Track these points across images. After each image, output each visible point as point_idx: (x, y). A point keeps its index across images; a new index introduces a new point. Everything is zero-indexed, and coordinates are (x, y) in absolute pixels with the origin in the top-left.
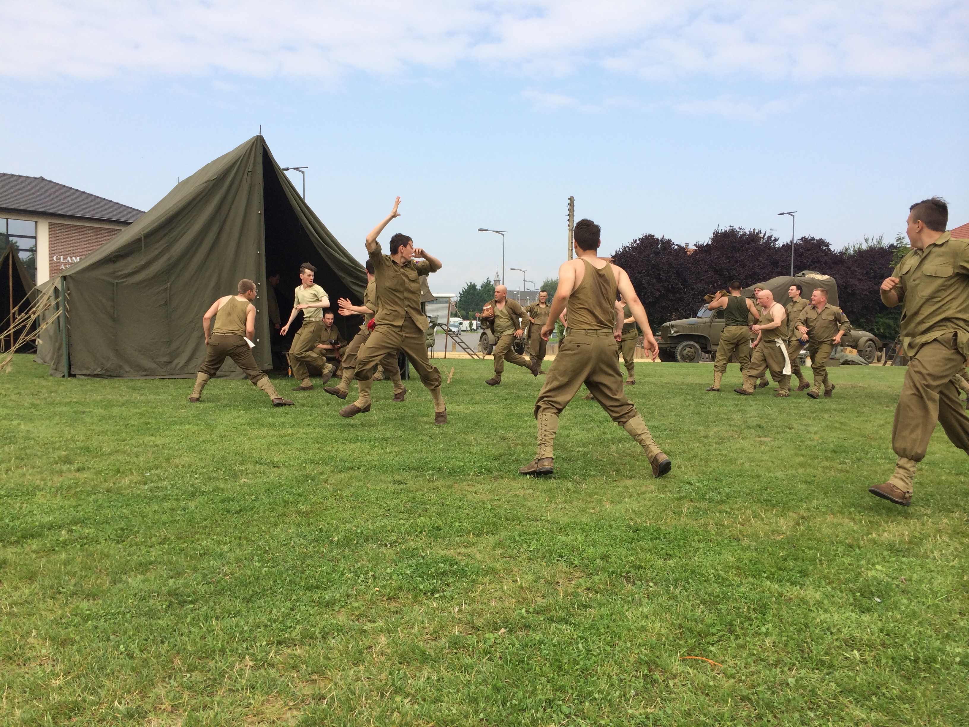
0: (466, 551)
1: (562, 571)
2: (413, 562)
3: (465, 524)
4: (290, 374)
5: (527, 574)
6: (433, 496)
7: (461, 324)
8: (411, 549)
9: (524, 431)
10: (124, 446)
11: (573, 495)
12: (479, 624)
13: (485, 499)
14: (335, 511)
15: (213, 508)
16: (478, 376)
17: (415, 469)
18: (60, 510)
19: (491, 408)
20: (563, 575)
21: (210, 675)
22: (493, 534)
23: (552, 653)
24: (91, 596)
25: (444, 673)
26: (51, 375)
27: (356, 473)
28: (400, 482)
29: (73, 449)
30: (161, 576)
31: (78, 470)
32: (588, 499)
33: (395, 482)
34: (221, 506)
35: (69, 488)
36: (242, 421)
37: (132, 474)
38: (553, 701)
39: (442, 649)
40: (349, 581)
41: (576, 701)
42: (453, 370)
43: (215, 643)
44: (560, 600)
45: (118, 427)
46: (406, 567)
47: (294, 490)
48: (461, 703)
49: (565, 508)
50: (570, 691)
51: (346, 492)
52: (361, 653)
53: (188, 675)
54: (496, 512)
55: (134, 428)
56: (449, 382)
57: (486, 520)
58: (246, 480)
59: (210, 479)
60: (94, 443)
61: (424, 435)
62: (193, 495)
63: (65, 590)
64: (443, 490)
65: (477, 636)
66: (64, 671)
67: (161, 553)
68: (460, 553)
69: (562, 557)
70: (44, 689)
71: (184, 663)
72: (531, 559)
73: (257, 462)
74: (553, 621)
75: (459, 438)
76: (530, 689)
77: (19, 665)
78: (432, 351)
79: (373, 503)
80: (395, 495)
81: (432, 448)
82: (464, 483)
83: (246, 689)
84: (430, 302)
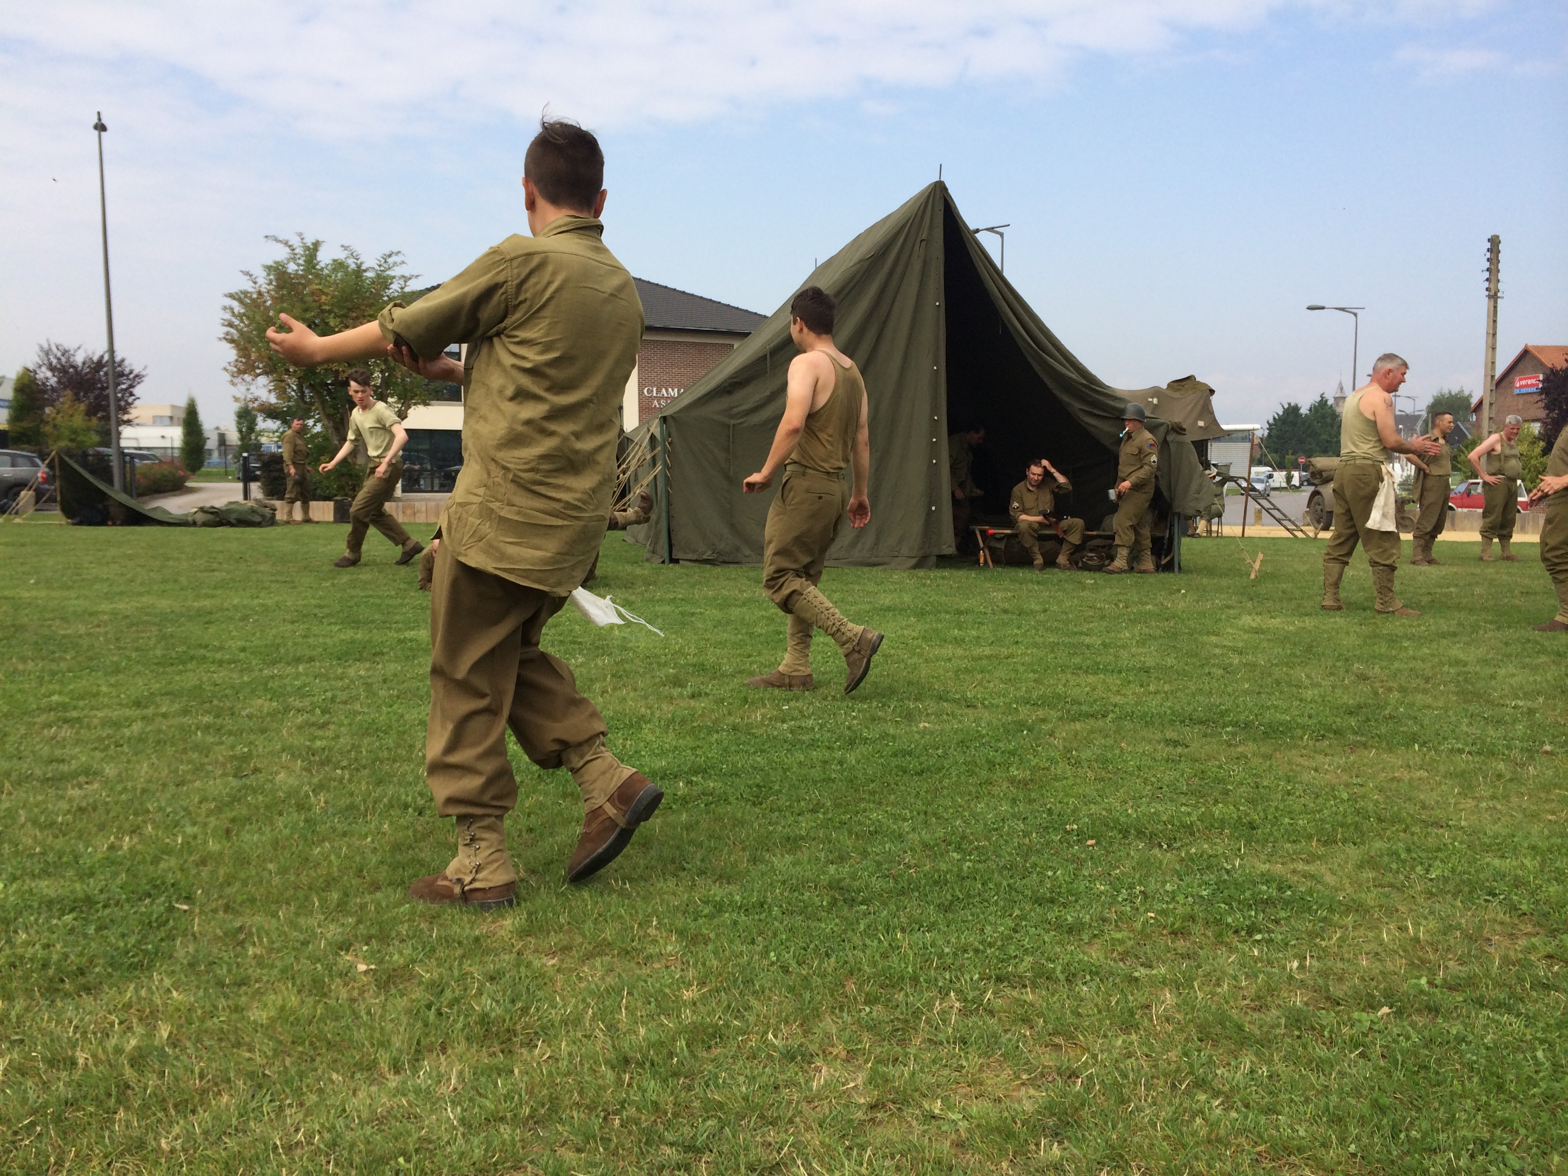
0: (1306, 868)
1: (1495, 920)
2: (1211, 877)
3: (1301, 822)
4: (982, 560)
5: (1426, 918)
6: (1237, 771)
7: (1270, 476)
8: (1205, 856)
9: (1403, 666)
10: (751, 664)
11: (1509, 785)
12: (1340, 994)
13: (1334, 781)
14: (1070, 782)
15: (882, 764)
16: (1306, 567)
17: (1201, 722)
18: (674, 752)
19: (1335, 622)
20: (1498, 928)
21: (897, 1014)
22: (1355, 844)
23: (1483, 1061)
24: (724, 878)
25: (1280, 1067)
26: (647, 560)
27: (1100, 723)
28: (1176, 743)
29: (682, 666)
30: (818, 859)
31: (693, 696)
32: (1543, 795)
33: (1168, 742)
34: (894, 762)
35: (683, 722)
36: (914, 634)
37: (764, 706)
38: (1488, 1143)
39: (1272, 1027)
40: (1103, 897)
41: (1534, 1150)
42: (1261, 556)
43: (903, 966)
44: (1495, 970)
45: (740, 636)
46: (1200, 886)
47: (1001, 745)
48: (1313, 1121)
49: (1495, 808)
50: (1523, 1131)
51: (1086, 754)
52: (1132, 1014)
53: (868, 1009)
54: (1357, 806)
55: (762, 639)
56: (1253, 576)
57: (1340, 818)
58: (927, 725)
59: (873, 719)
60: (710, 658)
61: (1213, 665)
62: (852, 743)
63: (690, 866)
64: (1255, 761)
65: (1337, 1013)
66: (698, 979)
67: (814, 824)
68: (1294, 871)
69: (1494, 895)
70: (673, 1002)
71: (860, 990)
72: (1432, 894)
73: (941, 698)
74: (1482, 1006)
75: (1277, 673)
76: (1442, 1114)
77: (638, 963)
78: (1220, 523)
79: (1132, 774)
80: (1170, 765)
81: (1230, 689)
82: (1294, 752)
83: (955, 1043)
84: (1217, 439)
